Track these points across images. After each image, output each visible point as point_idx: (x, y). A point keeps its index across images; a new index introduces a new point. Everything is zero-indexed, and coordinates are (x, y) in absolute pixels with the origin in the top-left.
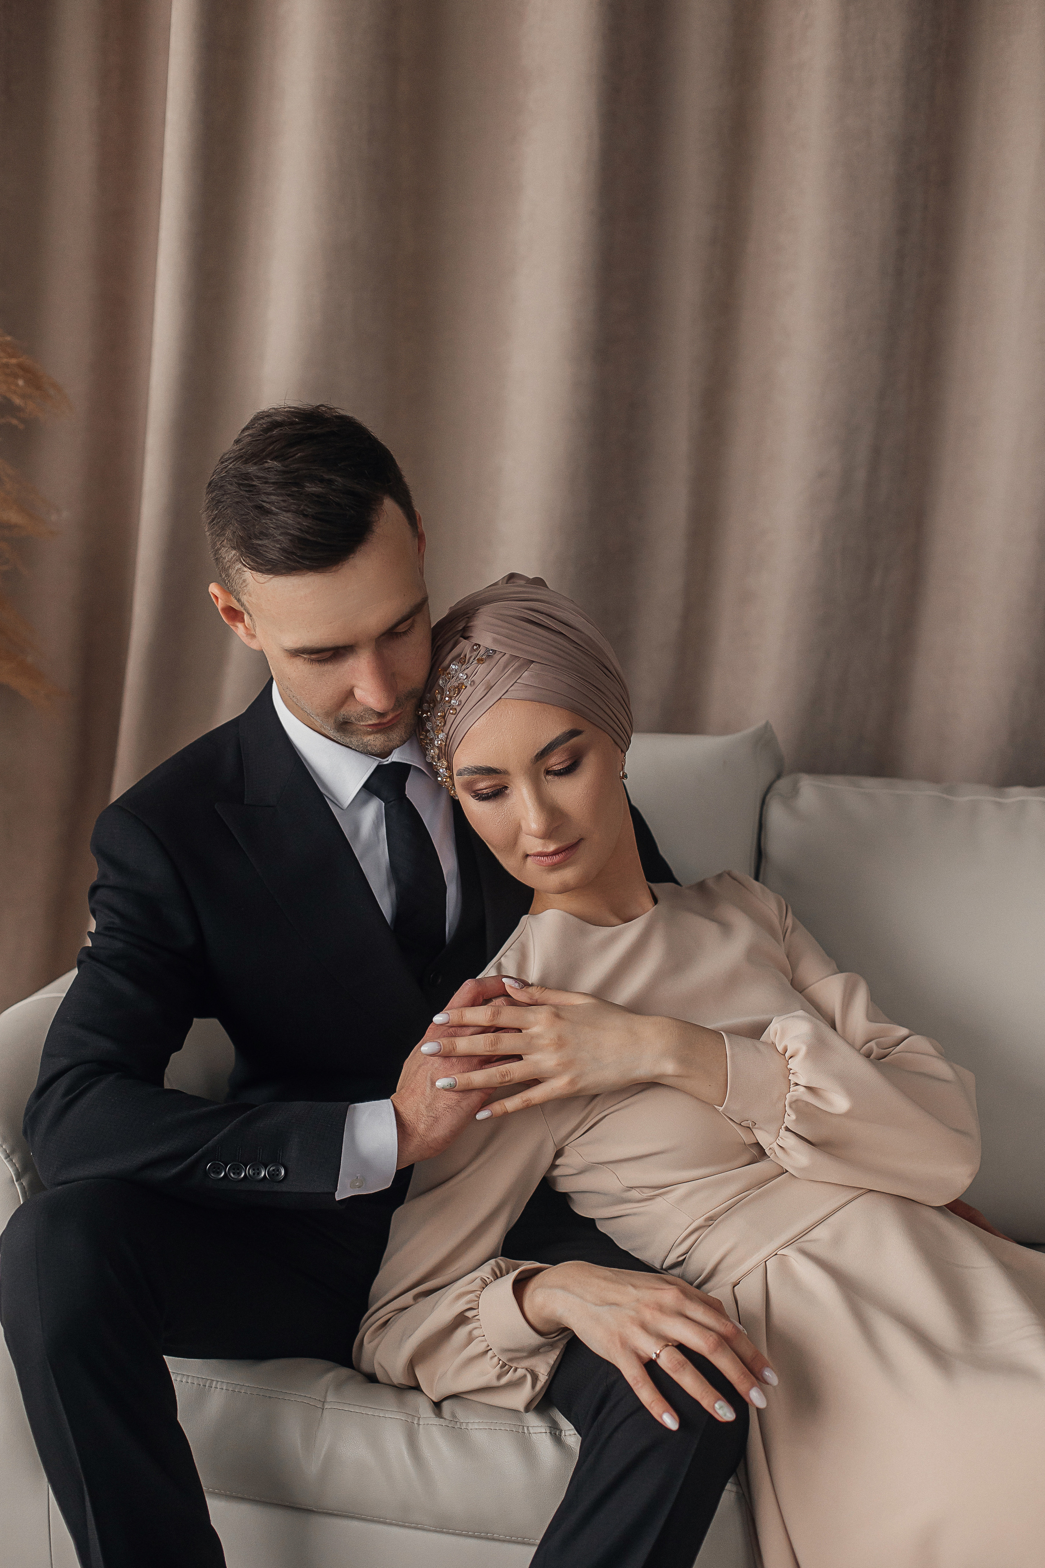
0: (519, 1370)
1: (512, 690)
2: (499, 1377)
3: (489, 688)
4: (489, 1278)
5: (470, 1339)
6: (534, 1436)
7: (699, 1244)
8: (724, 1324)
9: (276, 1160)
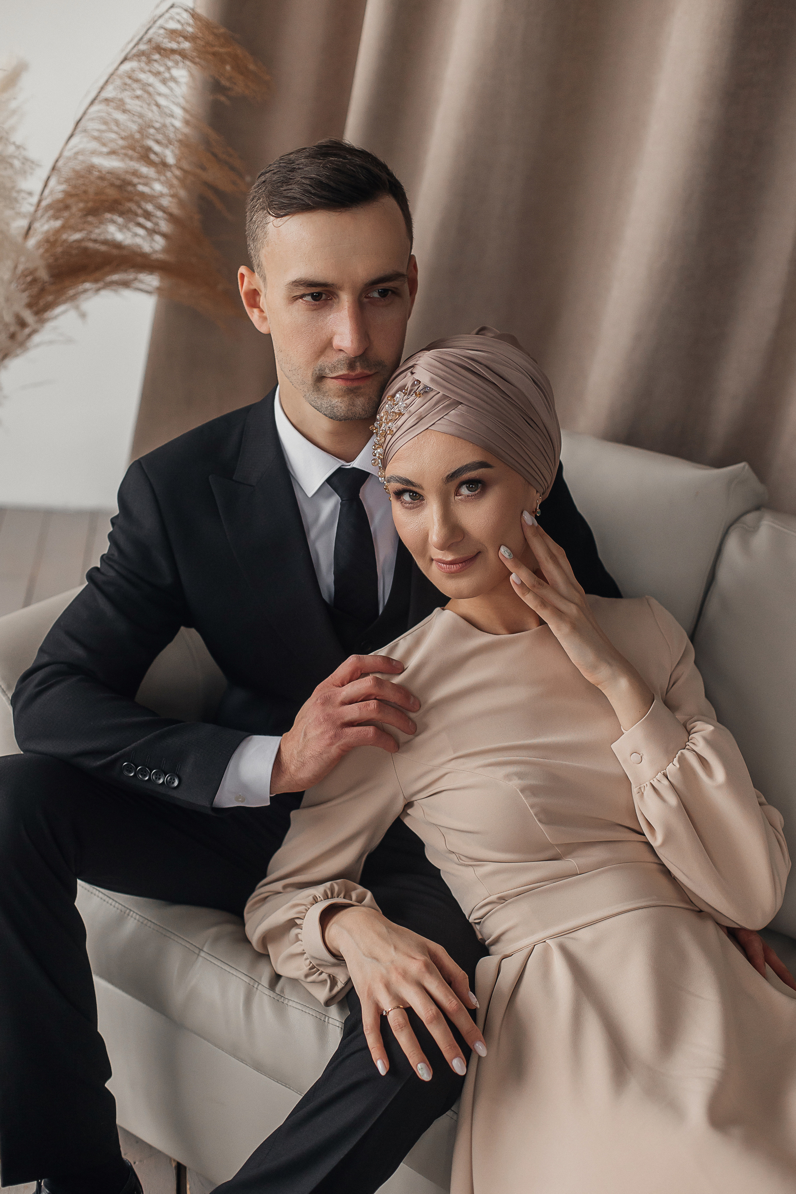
0: (323, 974)
1: (438, 424)
2: (307, 976)
3: (420, 419)
4: (320, 897)
5: (297, 939)
6: (330, 1026)
7: (490, 916)
8: (449, 1000)
9: (175, 773)
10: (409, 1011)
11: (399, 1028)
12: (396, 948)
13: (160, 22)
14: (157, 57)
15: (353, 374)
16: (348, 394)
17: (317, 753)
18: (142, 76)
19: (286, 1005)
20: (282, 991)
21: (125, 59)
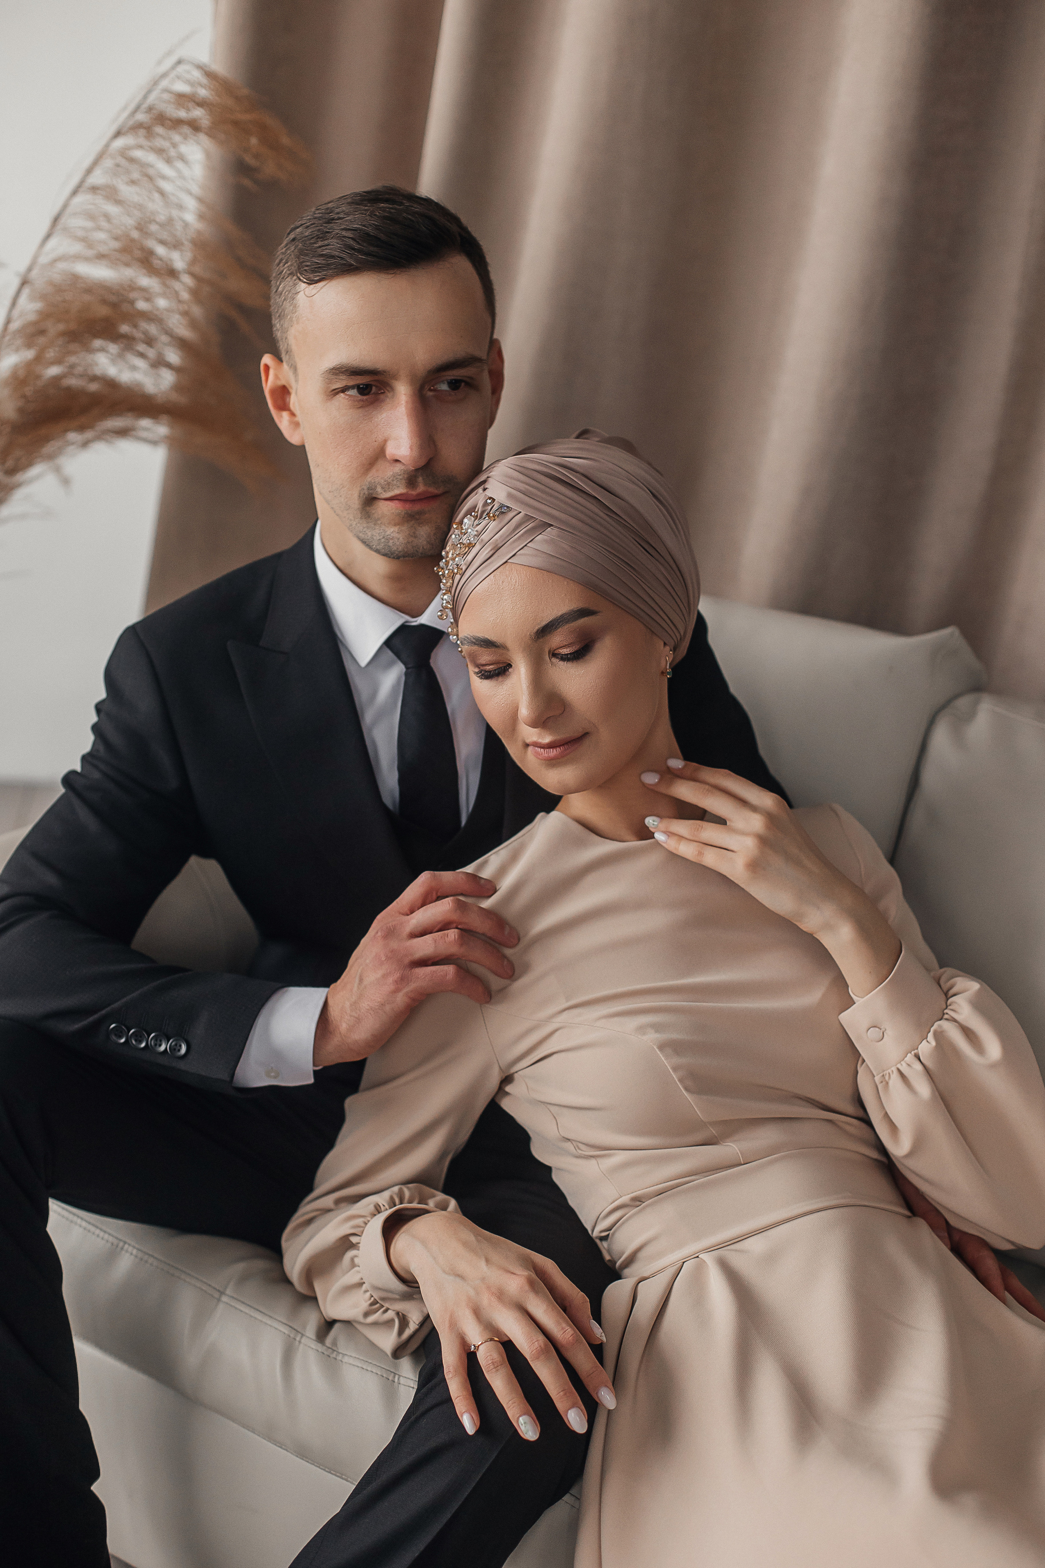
0: (390, 1312)
1: (522, 554)
2: (366, 1314)
3: (496, 549)
4: (384, 1206)
5: (353, 1265)
6: (402, 1388)
7: (621, 1225)
8: (563, 1329)
9: (181, 1035)
10: (508, 1347)
11: (492, 1367)
12: (487, 1261)
13: (164, 83)
14: (159, 130)
15: (414, 493)
16: (408, 521)
17: (376, 1004)
18: (138, 154)
19: (340, 1362)
20: (335, 1343)
21: (118, 134)
